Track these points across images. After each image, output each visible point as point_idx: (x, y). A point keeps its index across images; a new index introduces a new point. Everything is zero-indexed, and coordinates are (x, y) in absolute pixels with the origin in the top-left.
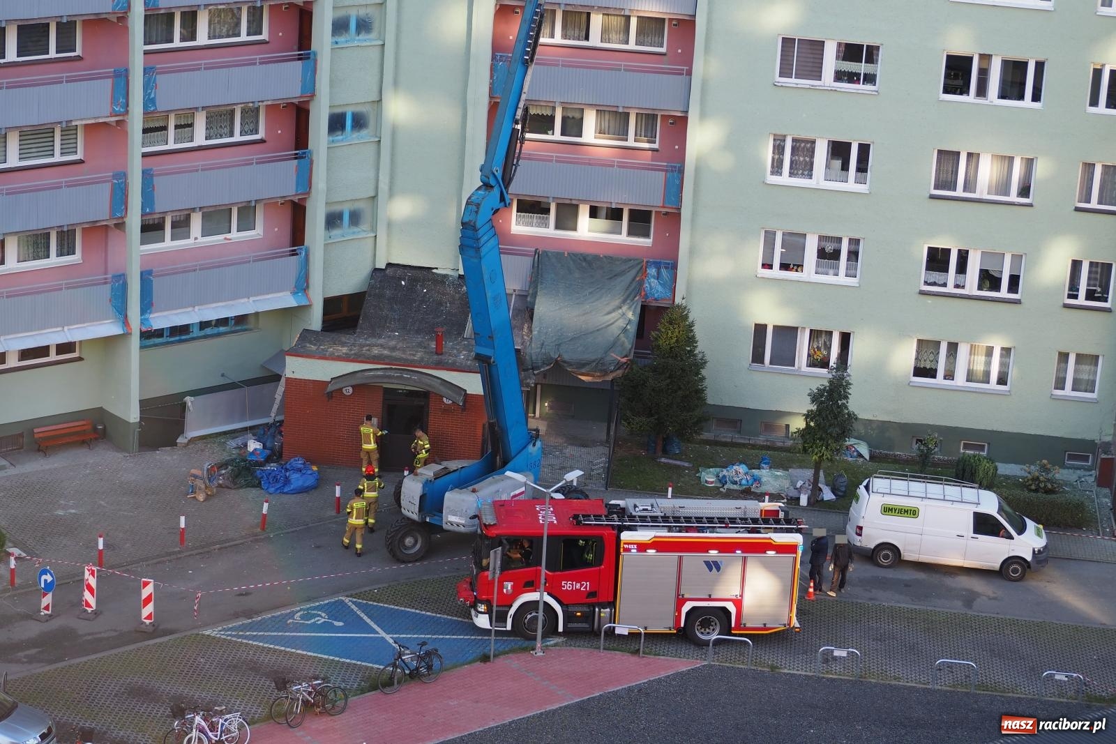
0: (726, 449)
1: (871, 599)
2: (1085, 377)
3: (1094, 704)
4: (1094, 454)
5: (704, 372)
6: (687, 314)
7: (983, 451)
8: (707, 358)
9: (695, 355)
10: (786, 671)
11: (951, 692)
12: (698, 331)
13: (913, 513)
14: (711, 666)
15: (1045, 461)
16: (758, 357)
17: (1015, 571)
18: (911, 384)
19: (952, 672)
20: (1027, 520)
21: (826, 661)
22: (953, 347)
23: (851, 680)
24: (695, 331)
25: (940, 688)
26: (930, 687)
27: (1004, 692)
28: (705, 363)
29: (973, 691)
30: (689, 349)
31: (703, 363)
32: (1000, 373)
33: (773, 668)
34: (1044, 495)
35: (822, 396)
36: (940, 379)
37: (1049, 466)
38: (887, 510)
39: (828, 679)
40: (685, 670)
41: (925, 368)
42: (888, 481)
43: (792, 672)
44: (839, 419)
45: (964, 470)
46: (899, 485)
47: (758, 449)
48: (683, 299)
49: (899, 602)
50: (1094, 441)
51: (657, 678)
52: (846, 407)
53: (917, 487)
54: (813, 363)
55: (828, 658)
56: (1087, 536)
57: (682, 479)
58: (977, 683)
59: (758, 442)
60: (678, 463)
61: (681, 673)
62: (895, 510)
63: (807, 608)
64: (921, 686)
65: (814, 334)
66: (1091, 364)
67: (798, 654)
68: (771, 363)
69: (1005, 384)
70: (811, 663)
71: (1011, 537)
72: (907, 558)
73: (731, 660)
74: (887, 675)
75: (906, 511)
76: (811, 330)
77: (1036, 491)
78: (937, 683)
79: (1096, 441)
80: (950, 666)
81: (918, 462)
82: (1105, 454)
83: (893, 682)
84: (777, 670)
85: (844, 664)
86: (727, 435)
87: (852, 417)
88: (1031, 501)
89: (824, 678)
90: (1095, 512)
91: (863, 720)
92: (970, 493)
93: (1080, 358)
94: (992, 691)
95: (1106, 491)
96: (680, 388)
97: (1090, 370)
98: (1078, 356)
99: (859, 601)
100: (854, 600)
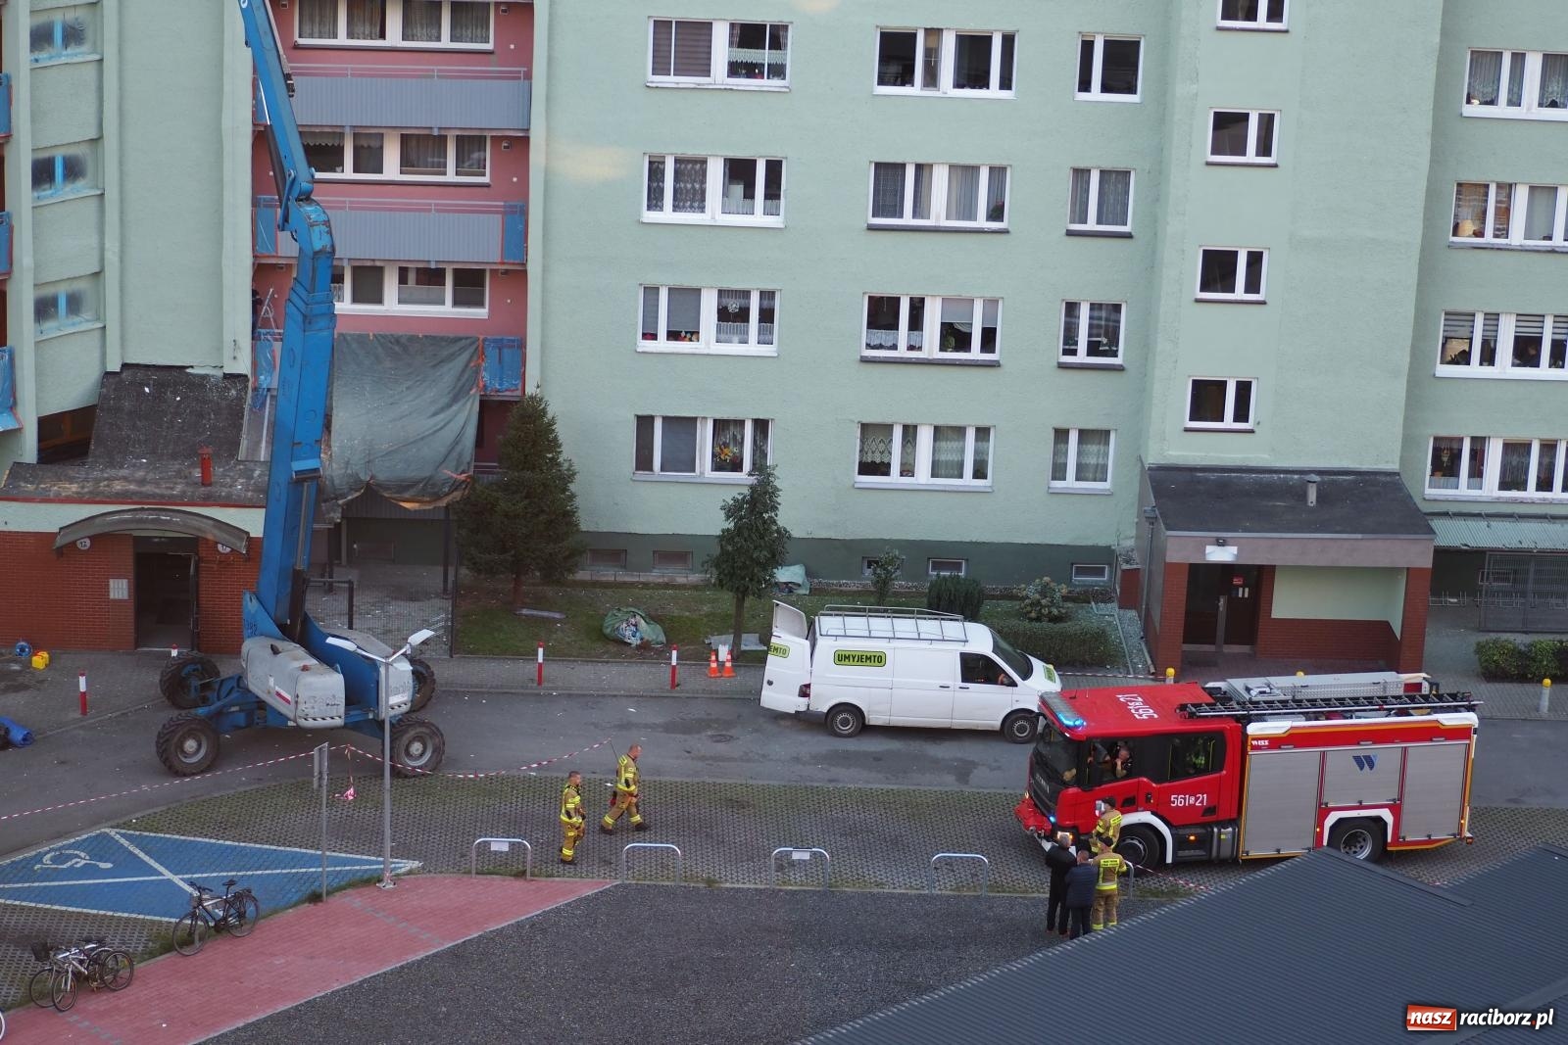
0: (609, 592)
1: (830, 781)
2: (1092, 461)
3: (1151, 899)
4: (1110, 565)
5: (572, 487)
6: (544, 409)
7: (960, 570)
8: (576, 467)
9: (559, 465)
10: (728, 885)
11: (954, 897)
12: (562, 431)
13: (878, 659)
14: (625, 887)
15: (1046, 579)
16: (644, 462)
17: (1022, 729)
18: (856, 486)
19: (953, 871)
20: (1032, 659)
21: (780, 868)
22: (910, 432)
23: (819, 891)
24: (556, 430)
25: (939, 892)
26: (927, 892)
27: (1026, 892)
28: (574, 474)
29: (983, 893)
30: (550, 456)
31: (570, 476)
32: (975, 461)
33: (710, 882)
34: (1051, 625)
35: (741, 508)
36: (895, 478)
37: (1052, 585)
38: (843, 658)
39: (787, 892)
40: (590, 893)
41: (873, 462)
42: (840, 619)
43: (736, 886)
44: (766, 539)
45: (939, 598)
46: (856, 624)
47: (653, 588)
48: (538, 387)
49: (868, 782)
50: (1110, 546)
51: (554, 907)
52: (775, 522)
53: (880, 624)
54: (718, 466)
55: (785, 864)
56: (1115, 676)
57: (554, 636)
58: (989, 883)
59: (651, 579)
60: (545, 614)
61: (586, 898)
62: (854, 658)
63: (745, 799)
64: (914, 892)
65: (720, 426)
66: (1100, 444)
67: (742, 862)
68: (662, 470)
69: (985, 477)
70: (760, 873)
71: (1013, 684)
72: (872, 723)
73: (651, 875)
74: (864, 881)
75: (868, 658)
76: (715, 421)
77: (1038, 619)
78: (935, 887)
79: (1113, 548)
80: (949, 862)
81: (872, 592)
82: (1127, 562)
83: (876, 890)
84: (717, 885)
85: (806, 871)
86: (608, 574)
87: (783, 534)
88: (1035, 633)
89: (780, 890)
90: (1121, 643)
91: (841, 943)
92: (953, 628)
93: (1085, 435)
94: (1010, 892)
95: (1132, 614)
96: (543, 511)
97: (1099, 451)
98: (1082, 433)
99: (816, 784)
100: (808, 784)
